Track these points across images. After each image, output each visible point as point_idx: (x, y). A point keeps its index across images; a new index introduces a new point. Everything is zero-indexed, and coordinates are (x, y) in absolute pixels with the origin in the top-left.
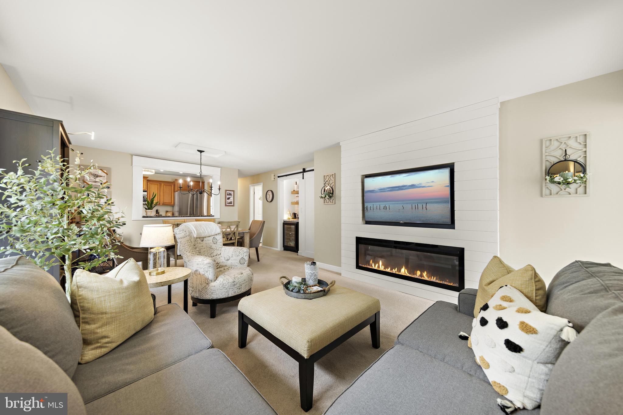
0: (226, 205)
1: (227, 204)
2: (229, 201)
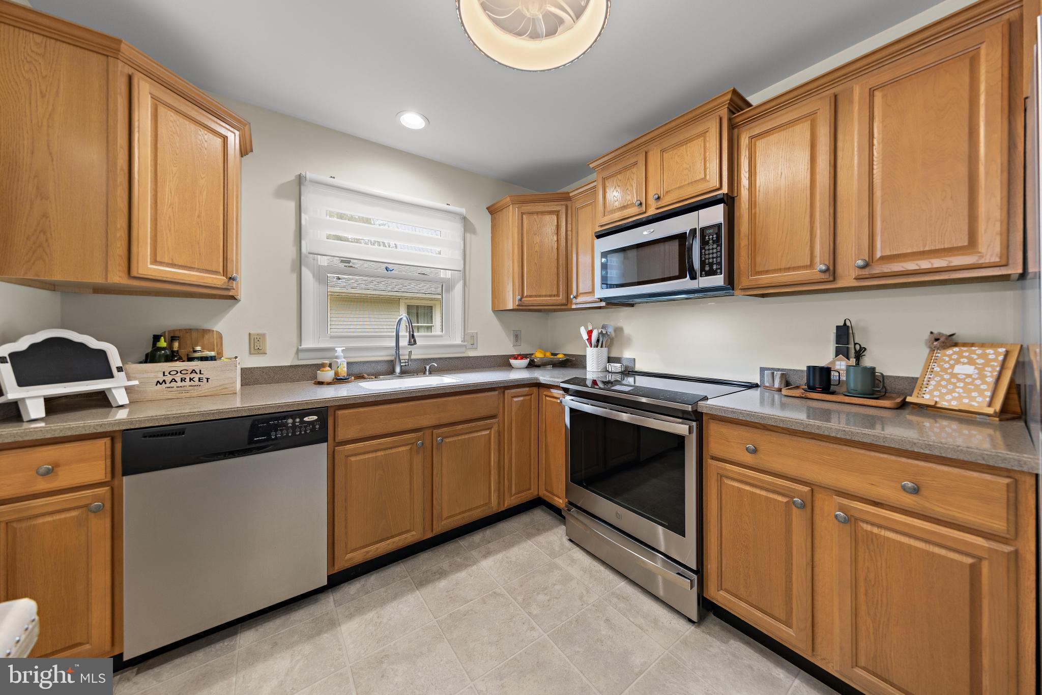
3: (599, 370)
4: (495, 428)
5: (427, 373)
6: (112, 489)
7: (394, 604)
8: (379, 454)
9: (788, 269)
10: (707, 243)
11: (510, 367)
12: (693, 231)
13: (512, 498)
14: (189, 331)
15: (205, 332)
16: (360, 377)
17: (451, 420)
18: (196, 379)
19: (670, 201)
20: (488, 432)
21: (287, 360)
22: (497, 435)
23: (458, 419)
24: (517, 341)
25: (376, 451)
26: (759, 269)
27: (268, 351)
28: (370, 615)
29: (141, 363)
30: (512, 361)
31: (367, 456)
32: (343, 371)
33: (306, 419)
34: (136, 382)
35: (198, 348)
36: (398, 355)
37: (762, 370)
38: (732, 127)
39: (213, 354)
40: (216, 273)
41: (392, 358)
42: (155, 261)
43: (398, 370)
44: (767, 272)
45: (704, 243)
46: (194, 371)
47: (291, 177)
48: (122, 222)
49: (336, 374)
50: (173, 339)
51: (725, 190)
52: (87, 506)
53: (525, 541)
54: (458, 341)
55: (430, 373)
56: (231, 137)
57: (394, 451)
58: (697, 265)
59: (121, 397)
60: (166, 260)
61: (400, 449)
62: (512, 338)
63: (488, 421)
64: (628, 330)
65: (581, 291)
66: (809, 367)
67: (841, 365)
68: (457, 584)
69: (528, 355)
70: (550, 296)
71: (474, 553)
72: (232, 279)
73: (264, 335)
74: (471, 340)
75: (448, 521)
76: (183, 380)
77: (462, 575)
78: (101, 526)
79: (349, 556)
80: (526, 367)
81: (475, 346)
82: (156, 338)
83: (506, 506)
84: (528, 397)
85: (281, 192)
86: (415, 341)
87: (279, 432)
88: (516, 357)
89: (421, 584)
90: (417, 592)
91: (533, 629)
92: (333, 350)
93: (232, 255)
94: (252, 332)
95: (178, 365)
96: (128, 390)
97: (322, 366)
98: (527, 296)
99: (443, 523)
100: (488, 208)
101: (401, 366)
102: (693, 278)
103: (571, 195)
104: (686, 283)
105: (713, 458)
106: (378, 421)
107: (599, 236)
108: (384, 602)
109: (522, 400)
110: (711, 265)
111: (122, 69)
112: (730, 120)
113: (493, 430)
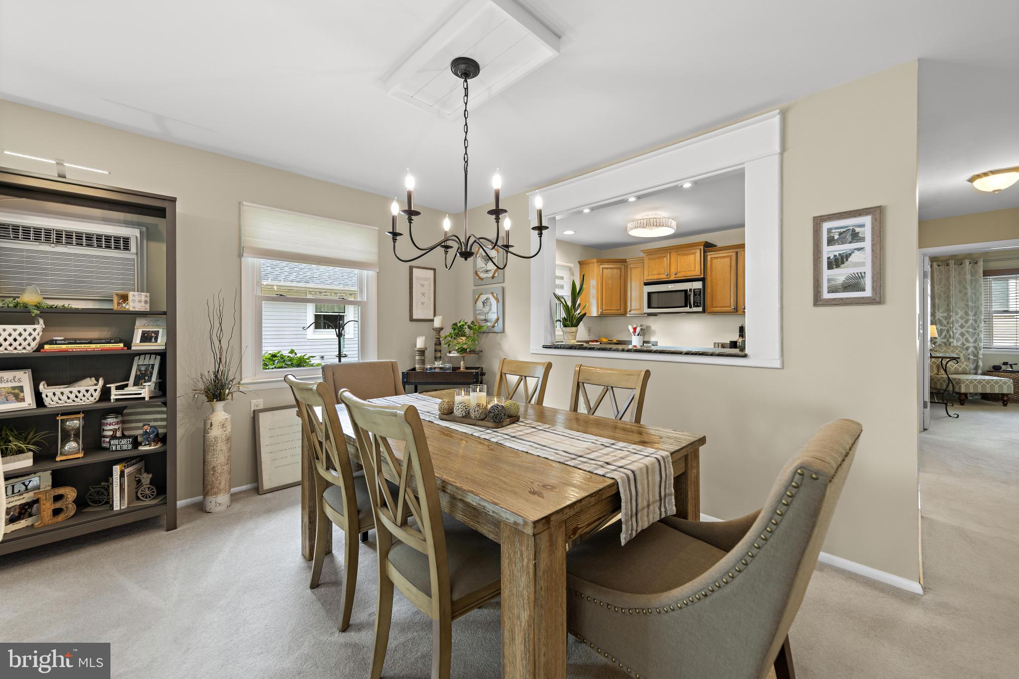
0: (818, 301)
1: (826, 295)
2: (841, 275)
9: (723, 307)
10: (696, 295)
12: (690, 290)
19: (680, 276)
24: (589, 333)
26: (714, 306)
37: (715, 343)
38: (705, 252)
44: (717, 307)
45: (695, 295)
51: (702, 276)
58: (692, 303)
62: (587, 331)
64: (653, 327)
65: (633, 308)
66: (730, 341)
67: (740, 340)
70: (617, 310)
98: (604, 310)
100: (579, 262)
102: (690, 307)
103: (627, 260)
104: (687, 309)
107: (646, 284)
110: (697, 303)
112: (704, 250)
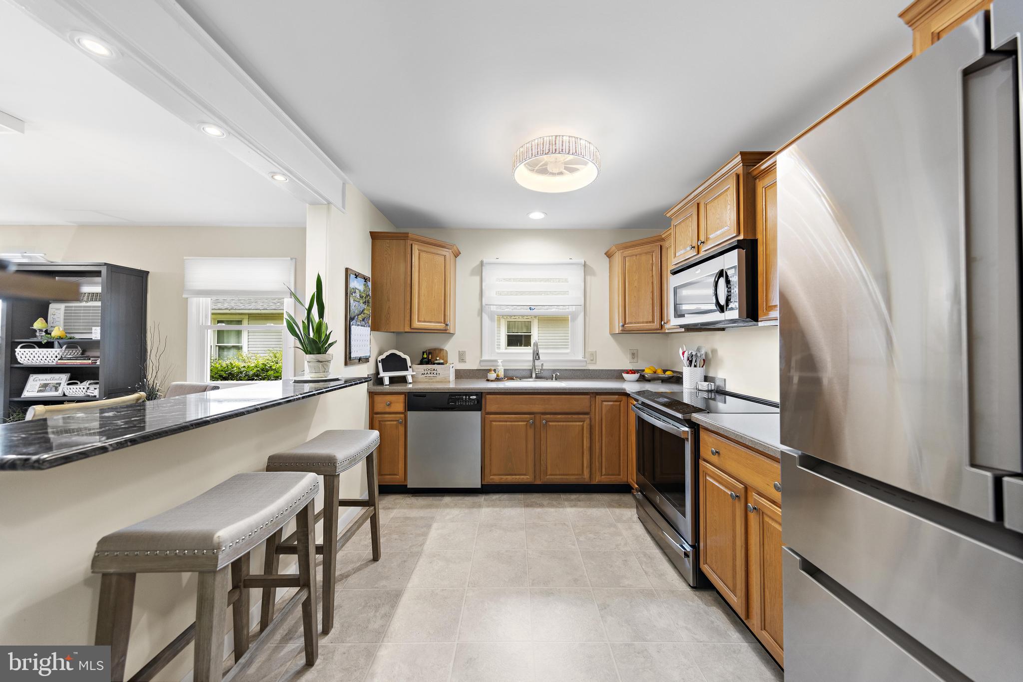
3: (692, 387)
4: (587, 421)
5: (554, 379)
6: (405, 416)
7: (510, 509)
8: (508, 423)
11: (621, 379)
13: (603, 477)
14: (435, 349)
15: (441, 350)
16: (511, 379)
17: (553, 411)
18: (435, 374)
19: (710, 245)
20: (581, 423)
21: (475, 366)
22: (589, 427)
23: (558, 410)
24: (633, 358)
25: (506, 421)
26: (769, 304)
27: (467, 361)
28: (497, 509)
29: (419, 364)
30: (625, 375)
31: (501, 423)
32: (501, 374)
33: (471, 397)
34: (415, 373)
35: (438, 358)
36: (534, 366)
38: (754, 178)
39: (442, 361)
40: (441, 322)
41: (531, 368)
42: (419, 321)
43: (534, 376)
46: (434, 370)
47: (478, 263)
48: (409, 307)
49: (497, 376)
50: (430, 353)
51: (742, 236)
52: (398, 421)
53: (605, 508)
54: (580, 357)
55: (556, 379)
56: (447, 254)
57: (516, 423)
59: (410, 379)
60: (422, 320)
61: (520, 423)
62: (629, 356)
63: (581, 416)
64: (721, 353)
68: (545, 513)
69: (640, 370)
70: (647, 322)
71: (566, 503)
72: (447, 325)
73: (465, 352)
74: (593, 358)
75: (551, 477)
76: (430, 373)
77: (552, 510)
78: (402, 429)
79: (491, 477)
80: (637, 381)
81: (594, 361)
82: (423, 353)
83: (597, 481)
84: (618, 403)
85: (473, 273)
86: (539, 357)
87: (460, 402)
88: (628, 372)
89: (527, 506)
90: (523, 509)
91: (574, 545)
92: (496, 361)
93: (448, 313)
94: (460, 350)
95: (430, 366)
96: (412, 376)
97: (490, 370)
98: (628, 323)
99: (547, 477)
100: (606, 253)
101: (536, 374)
103: (663, 236)
105: (705, 460)
106: (507, 404)
107: (673, 273)
108: (505, 507)
109: (612, 405)
111: (410, 242)
113: (585, 422)
